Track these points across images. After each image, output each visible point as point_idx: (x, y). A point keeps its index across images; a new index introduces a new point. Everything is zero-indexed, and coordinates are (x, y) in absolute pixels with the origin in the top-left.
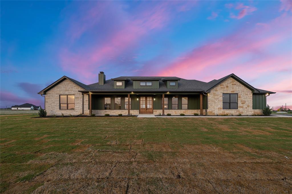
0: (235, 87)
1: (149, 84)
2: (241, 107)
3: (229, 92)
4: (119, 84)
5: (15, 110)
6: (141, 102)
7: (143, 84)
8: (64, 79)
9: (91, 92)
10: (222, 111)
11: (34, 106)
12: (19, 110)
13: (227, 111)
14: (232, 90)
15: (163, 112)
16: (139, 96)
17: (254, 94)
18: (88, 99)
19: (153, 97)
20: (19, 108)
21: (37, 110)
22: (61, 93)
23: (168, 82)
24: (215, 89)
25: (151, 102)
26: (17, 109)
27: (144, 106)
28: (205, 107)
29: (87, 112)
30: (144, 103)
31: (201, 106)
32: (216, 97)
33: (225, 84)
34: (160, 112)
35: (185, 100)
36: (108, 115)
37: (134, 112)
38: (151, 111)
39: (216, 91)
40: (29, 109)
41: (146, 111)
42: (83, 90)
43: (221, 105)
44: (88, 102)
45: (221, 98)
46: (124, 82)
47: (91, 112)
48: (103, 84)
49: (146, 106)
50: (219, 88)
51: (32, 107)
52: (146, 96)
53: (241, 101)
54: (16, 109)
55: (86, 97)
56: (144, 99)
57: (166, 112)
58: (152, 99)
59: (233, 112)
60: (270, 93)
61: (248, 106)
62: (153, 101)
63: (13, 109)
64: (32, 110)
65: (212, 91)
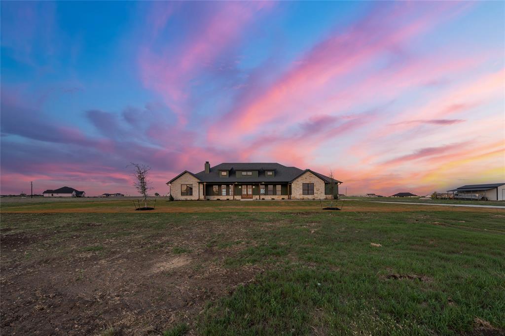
0: (311, 178)
1: (250, 173)
2: (316, 193)
3: (307, 182)
4: (224, 173)
5: (49, 197)
6: (243, 189)
7: (244, 173)
8: (186, 172)
9: (206, 182)
10: (302, 196)
11: (76, 191)
12: (55, 197)
13: (306, 197)
14: (309, 181)
15: (260, 197)
16: (241, 185)
17: (326, 184)
18: (202, 188)
19: (253, 185)
20: (55, 195)
21: (80, 197)
22: (182, 183)
23: (266, 172)
24: (297, 180)
25: (251, 190)
26: (52, 195)
27: (245, 193)
28: (291, 194)
29: (202, 197)
30: (245, 190)
31: (288, 193)
32: (298, 186)
33: (304, 176)
34: (257, 197)
35: (279, 187)
36: (218, 200)
37: (238, 198)
38: (251, 196)
39: (298, 181)
40: (70, 195)
41: (247, 196)
42: (199, 181)
43: (301, 191)
44: (202, 190)
45: (301, 187)
46: (228, 172)
47: (205, 198)
48: (208, 173)
49: (247, 193)
50: (299, 179)
51: (74, 193)
52: (247, 185)
53: (316, 189)
54: (50, 195)
55: (201, 186)
56: (245, 186)
57: (262, 197)
58: (252, 186)
59: (310, 197)
60: (341, 183)
61: (322, 193)
62: (253, 189)
63: (46, 195)
64: (73, 197)
65: (295, 182)
